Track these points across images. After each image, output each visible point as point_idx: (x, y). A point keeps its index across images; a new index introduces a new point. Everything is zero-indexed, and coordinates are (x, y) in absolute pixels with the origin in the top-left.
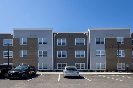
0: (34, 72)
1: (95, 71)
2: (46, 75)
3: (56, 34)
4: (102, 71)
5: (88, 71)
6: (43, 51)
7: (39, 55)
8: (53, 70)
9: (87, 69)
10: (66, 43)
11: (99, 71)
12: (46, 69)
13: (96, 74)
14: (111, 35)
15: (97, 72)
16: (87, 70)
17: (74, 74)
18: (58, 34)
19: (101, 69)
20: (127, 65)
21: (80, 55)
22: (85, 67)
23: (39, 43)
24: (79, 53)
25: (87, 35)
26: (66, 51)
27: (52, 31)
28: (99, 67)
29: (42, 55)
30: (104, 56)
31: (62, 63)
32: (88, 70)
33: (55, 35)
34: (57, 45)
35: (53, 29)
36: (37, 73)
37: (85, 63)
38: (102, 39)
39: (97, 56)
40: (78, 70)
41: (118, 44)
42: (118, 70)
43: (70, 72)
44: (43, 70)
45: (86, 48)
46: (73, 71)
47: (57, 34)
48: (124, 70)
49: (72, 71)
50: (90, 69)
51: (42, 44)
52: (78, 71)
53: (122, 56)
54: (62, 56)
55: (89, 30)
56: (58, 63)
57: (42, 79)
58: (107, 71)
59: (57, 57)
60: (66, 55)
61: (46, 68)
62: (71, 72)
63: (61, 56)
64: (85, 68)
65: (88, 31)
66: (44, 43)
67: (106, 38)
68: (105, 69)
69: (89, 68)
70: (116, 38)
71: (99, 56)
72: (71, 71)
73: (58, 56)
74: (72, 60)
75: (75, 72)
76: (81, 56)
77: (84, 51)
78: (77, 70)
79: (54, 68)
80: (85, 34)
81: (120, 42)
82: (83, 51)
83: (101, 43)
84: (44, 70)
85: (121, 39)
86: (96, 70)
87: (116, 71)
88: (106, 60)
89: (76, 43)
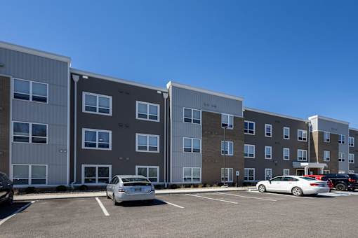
0: (7, 196)
1: (181, 185)
2: (52, 203)
3: (81, 76)
4: (196, 186)
5: (166, 186)
6: (31, 124)
7: (15, 138)
8: (67, 185)
9: (163, 181)
10: (111, 109)
11: (188, 186)
12: (45, 183)
13: (185, 193)
14: (212, 106)
15: (186, 187)
16: (162, 183)
17: (144, 193)
18: (87, 77)
19: (192, 182)
20: (237, 172)
21: (148, 146)
22: (158, 177)
23: (16, 96)
24: (146, 141)
25: (165, 96)
26: (110, 132)
27: (66, 64)
28: (189, 177)
29: (28, 138)
30: (198, 151)
31: (97, 166)
32: (166, 184)
33: (76, 79)
34: (84, 111)
35: (70, 58)
36: (16, 198)
37: (158, 167)
38: (196, 112)
39: (186, 150)
40: (153, 183)
41: (224, 128)
42: (223, 182)
43: (133, 190)
44: (33, 188)
45: (161, 128)
46: (142, 187)
47: (84, 77)
48: (232, 181)
49: (140, 187)
50: (169, 181)
51: (28, 99)
52: (153, 187)
53: (229, 154)
54: (97, 146)
55: (169, 85)
56: (83, 166)
57: (52, 215)
58: (205, 186)
59: (83, 147)
60: (110, 143)
61: (43, 181)
62: (136, 190)
63: (94, 145)
64: (158, 179)
65: (168, 87)
66: (34, 99)
67: (203, 112)
68: (200, 182)
69: (168, 179)
70: (220, 115)
71: (190, 150)
72: (136, 187)
73: (86, 145)
74: (128, 159)
75: (146, 189)
76: (151, 149)
77: (158, 137)
78: (150, 184)
79: (71, 180)
80: (160, 92)
81: (227, 125)
82: (156, 136)
83: (195, 121)
84: (36, 186)
85: (228, 119)
86: (184, 182)
87: (220, 185)
88: (203, 161)
89: (137, 113)
